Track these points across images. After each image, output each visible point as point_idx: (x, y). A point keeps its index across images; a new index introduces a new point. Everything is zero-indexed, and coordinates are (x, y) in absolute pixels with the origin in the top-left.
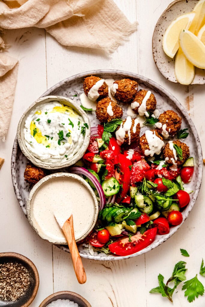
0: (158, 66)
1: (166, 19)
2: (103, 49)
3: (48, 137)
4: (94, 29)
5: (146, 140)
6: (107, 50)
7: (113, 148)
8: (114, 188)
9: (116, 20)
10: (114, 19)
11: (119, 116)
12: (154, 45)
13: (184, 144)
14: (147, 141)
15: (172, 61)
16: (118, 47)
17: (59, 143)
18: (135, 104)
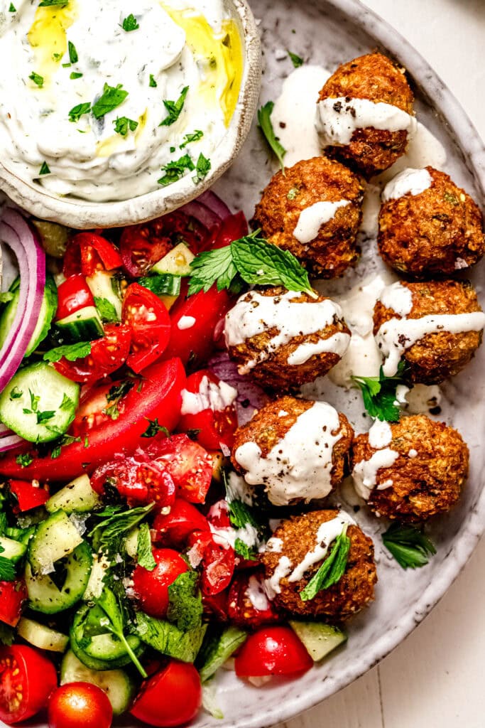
3: (74, 59)
5: (292, 420)
7: (186, 322)
8: (43, 418)
11: (320, 265)
13: (370, 572)
14: (291, 425)
17: (76, 113)
18: (400, 297)
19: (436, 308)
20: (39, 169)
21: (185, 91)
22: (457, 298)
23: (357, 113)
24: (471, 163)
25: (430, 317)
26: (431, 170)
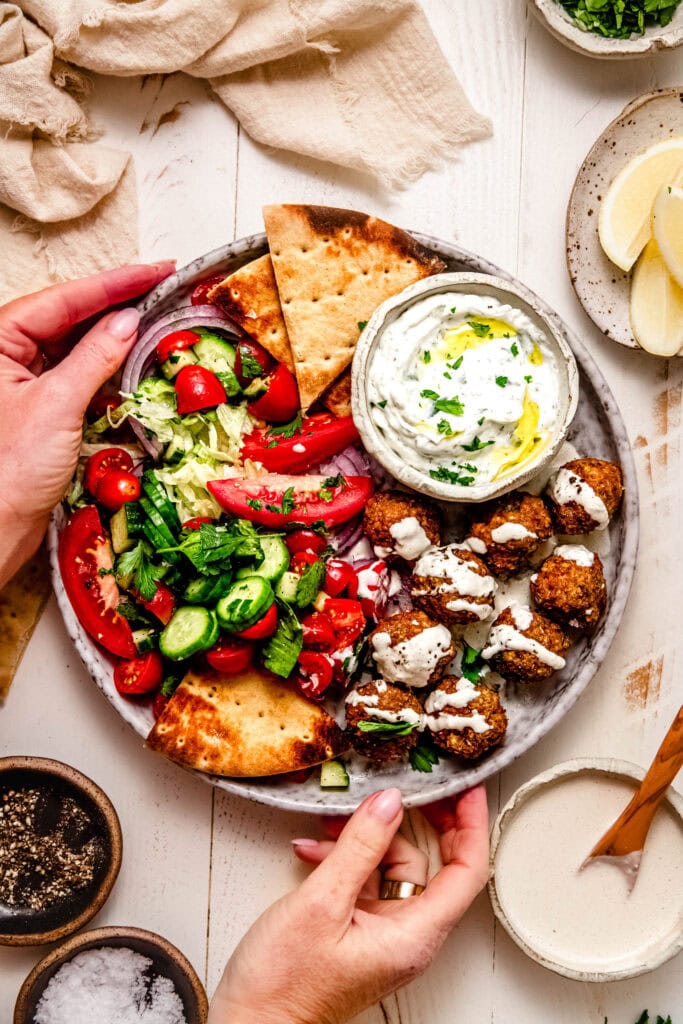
0: (578, 291)
1: (615, 148)
2: (374, 173)
4: (357, 109)
6: (384, 179)
9: (431, 89)
10: (425, 87)
12: (571, 225)
15: (623, 279)
16: (421, 176)
17: (427, 393)
18: (524, 616)
19: (541, 638)
20: (381, 401)
21: (491, 443)
22: (557, 641)
23: (581, 493)
24: (621, 570)
25: (533, 641)
26: (596, 558)
